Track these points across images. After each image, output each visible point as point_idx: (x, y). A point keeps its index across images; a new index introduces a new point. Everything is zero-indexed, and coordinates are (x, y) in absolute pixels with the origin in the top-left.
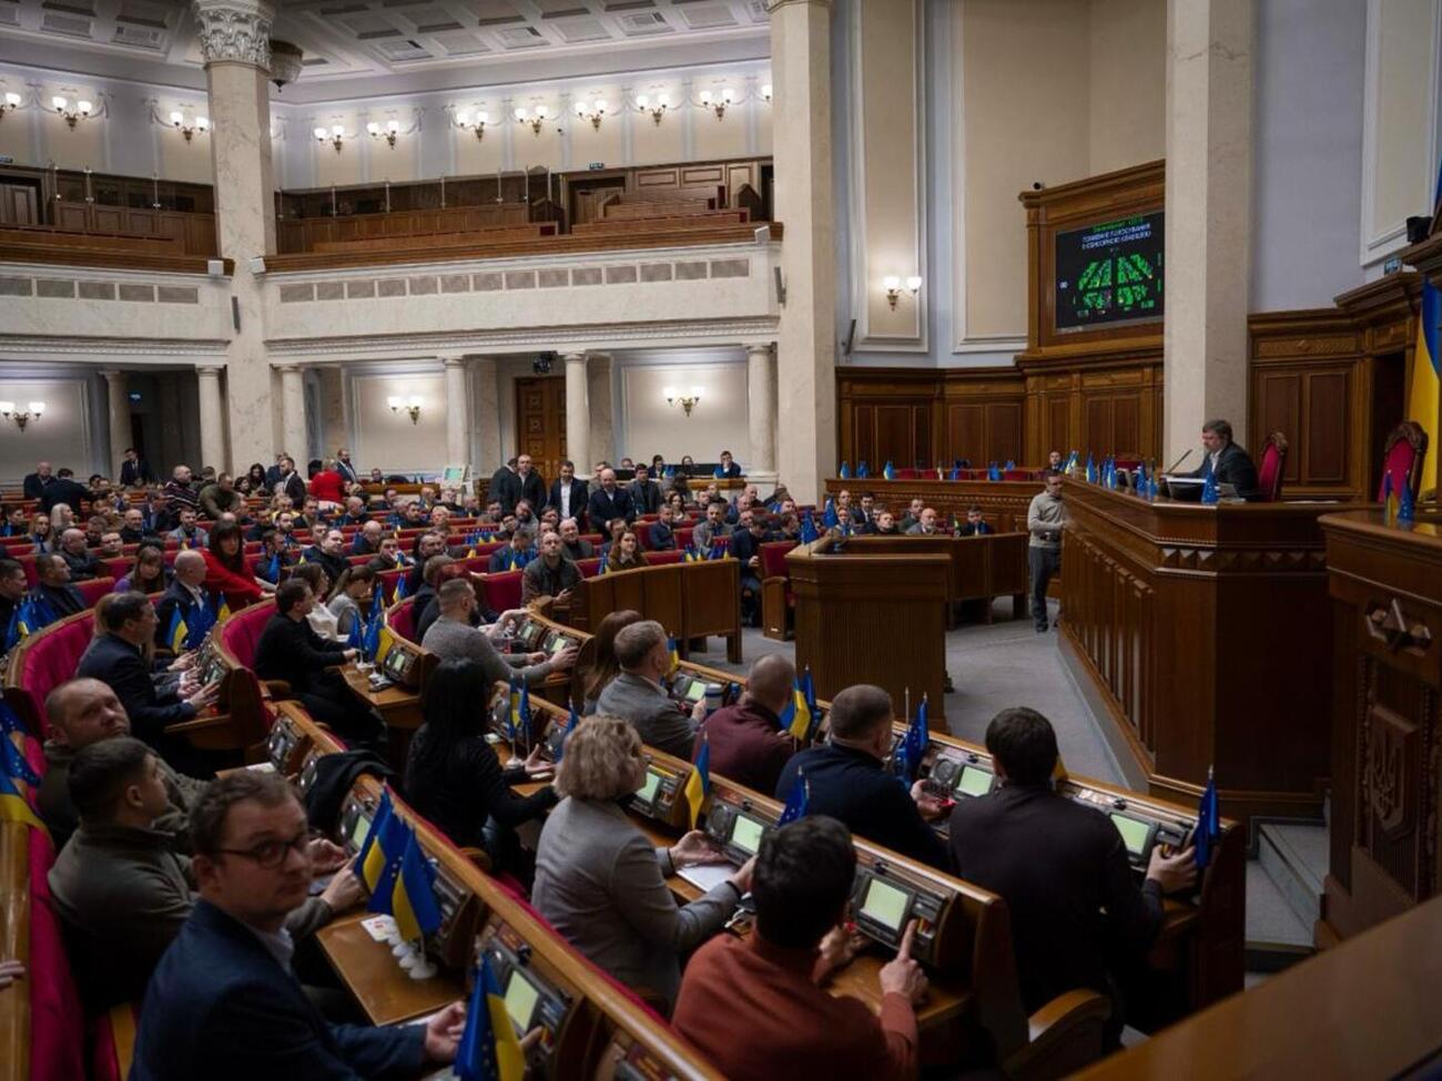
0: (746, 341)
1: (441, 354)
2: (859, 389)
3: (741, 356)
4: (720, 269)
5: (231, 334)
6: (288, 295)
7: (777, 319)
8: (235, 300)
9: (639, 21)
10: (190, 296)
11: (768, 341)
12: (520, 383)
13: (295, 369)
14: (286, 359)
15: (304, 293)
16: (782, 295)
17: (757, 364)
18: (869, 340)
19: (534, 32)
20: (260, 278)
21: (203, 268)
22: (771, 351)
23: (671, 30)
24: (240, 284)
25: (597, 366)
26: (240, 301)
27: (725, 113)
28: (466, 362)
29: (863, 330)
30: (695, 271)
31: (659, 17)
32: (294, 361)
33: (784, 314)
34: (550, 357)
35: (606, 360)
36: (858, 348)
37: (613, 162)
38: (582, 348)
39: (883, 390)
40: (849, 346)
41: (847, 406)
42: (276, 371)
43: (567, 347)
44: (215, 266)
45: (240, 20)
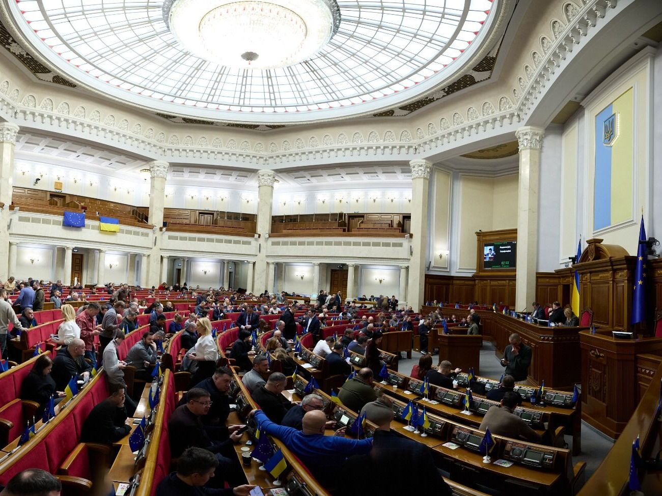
0: (400, 265)
1: (314, 262)
2: (431, 280)
3: (399, 269)
4: (395, 245)
5: (258, 253)
6: (273, 244)
7: (410, 259)
8: (260, 244)
9: (372, 176)
10: (249, 243)
11: (406, 265)
12: (332, 271)
13: (273, 263)
14: (271, 260)
15: (278, 244)
16: (411, 253)
17: (403, 272)
18: (434, 267)
19: (342, 177)
20: (267, 239)
21: (253, 236)
22: (407, 268)
23: (380, 179)
24: (261, 241)
25: (356, 268)
26: (261, 245)
27: (393, 201)
28: (320, 265)
29: (433, 264)
30: (387, 245)
31: (377, 176)
32: (273, 261)
33: (412, 258)
34: (344, 265)
35: (359, 266)
36: (431, 269)
37: (361, 211)
38: (353, 263)
39: (437, 281)
40: (428, 268)
41: (427, 285)
42: (268, 263)
43: (350, 263)
44: (256, 236)
45: (269, 176)
